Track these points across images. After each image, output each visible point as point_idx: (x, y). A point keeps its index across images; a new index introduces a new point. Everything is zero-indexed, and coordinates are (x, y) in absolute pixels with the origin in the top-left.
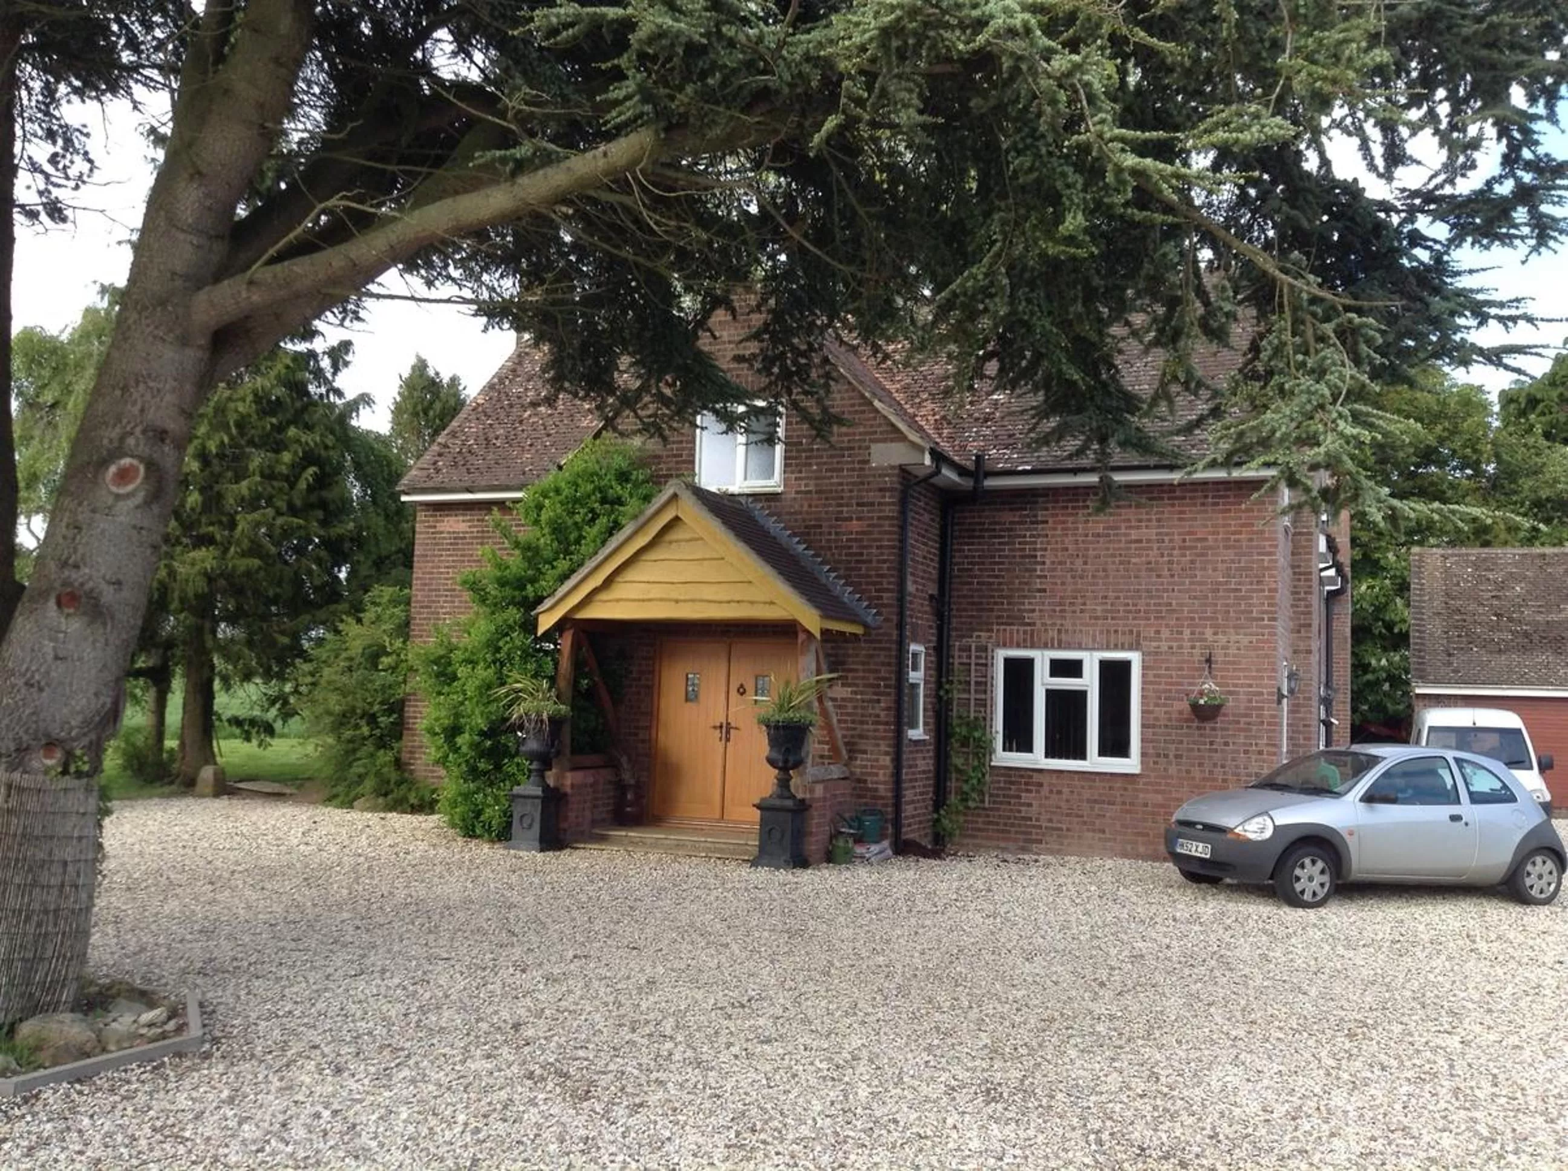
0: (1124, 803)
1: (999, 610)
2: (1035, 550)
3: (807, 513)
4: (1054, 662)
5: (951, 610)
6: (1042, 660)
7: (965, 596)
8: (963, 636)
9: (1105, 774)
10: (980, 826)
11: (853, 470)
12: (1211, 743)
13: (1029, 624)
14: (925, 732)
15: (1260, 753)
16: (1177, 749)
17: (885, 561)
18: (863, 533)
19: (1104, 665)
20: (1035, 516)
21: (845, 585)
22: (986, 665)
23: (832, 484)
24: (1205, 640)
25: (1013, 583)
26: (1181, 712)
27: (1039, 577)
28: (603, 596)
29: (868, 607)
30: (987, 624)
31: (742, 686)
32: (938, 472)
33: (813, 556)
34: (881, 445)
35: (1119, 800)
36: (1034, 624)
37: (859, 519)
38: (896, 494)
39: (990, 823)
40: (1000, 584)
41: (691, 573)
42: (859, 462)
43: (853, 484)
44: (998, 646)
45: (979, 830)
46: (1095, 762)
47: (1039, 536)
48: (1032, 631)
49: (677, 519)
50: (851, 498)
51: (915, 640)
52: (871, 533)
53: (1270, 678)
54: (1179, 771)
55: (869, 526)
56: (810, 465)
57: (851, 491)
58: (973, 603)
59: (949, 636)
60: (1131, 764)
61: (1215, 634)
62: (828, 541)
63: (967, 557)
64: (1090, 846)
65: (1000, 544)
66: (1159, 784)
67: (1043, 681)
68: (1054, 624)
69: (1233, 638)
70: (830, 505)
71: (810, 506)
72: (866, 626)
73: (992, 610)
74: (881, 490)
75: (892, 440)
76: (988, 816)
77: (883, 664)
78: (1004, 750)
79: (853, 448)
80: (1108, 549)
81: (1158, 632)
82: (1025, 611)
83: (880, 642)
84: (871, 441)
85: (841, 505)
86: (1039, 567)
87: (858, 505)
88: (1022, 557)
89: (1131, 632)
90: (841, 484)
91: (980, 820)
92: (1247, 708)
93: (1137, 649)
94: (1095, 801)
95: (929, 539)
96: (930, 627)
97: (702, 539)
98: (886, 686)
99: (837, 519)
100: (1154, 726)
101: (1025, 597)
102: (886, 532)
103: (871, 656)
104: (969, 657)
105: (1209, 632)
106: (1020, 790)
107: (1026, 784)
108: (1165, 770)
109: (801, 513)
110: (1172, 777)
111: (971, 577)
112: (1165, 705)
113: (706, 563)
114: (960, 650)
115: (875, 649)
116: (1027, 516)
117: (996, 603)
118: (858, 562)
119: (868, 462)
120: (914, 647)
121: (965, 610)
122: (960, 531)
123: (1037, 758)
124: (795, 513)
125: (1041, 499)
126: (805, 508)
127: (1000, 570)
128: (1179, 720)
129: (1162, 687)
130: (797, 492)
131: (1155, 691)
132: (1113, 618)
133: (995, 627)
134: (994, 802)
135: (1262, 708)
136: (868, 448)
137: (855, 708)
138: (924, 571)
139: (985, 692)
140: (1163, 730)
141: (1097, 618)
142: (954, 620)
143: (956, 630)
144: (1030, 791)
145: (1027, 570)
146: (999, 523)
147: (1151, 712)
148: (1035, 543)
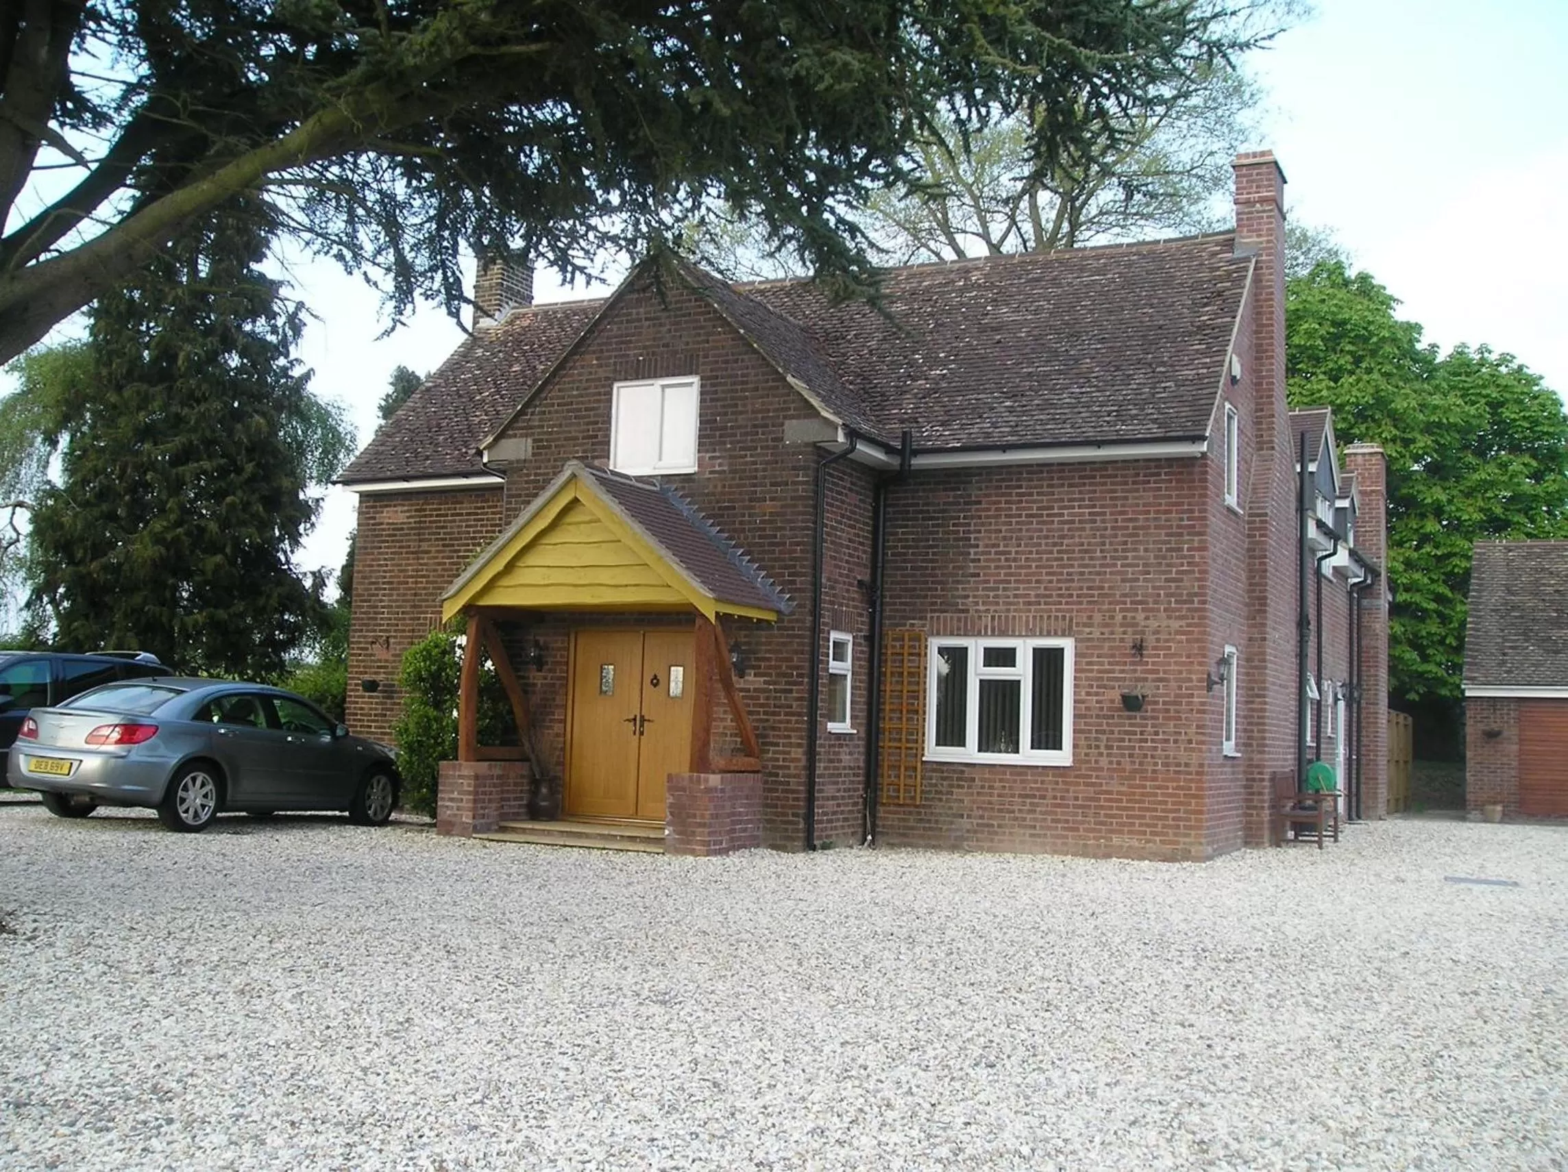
0: (1055, 798)
1: (933, 597)
2: (969, 532)
3: (723, 493)
4: (988, 651)
5: (883, 596)
6: (976, 648)
7: (898, 583)
8: (897, 625)
9: (1037, 767)
10: (911, 824)
11: (767, 447)
12: (1142, 733)
13: (963, 611)
14: (853, 727)
15: (1190, 742)
16: (1108, 740)
17: (798, 544)
18: (778, 514)
19: (1038, 653)
20: (970, 496)
21: (759, 569)
22: (919, 655)
23: (746, 463)
24: (1137, 625)
25: (946, 567)
26: (1112, 701)
27: (973, 561)
28: (505, 582)
29: (781, 591)
30: (921, 611)
31: (655, 677)
32: (853, 449)
33: (727, 539)
34: (794, 422)
35: (1050, 794)
36: (967, 611)
37: (772, 499)
38: (810, 472)
39: (921, 820)
40: (933, 568)
41: (591, 556)
42: (773, 440)
43: (767, 463)
44: (932, 635)
45: (912, 828)
46: (1028, 755)
47: (972, 517)
48: (966, 618)
49: (576, 501)
50: (765, 477)
51: (837, 628)
52: (784, 514)
53: (1200, 664)
54: (1111, 763)
55: (782, 507)
56: (725, 443)
57: (765, 470)
58: (906, 590)
59: (881, 625)
60: (1062, 757)
61: (1147, 618)
62: (741, 523)
63: (900, 540)
64: (1022, 842)
65: (933, 526)
66: (1090, 777)
67: (977, 671)
68: (987, 611)
69: (1165, 623)
70: (744, 486)
71: (724, 486)
72: (779, 612)
73: (926, 597)
74: (794, 468)
75: (806, 417)
76: (919, 813)
77: (796, 652)
78: (938, 744)
79: (766, 426)
80: (1041, 530)
81: (1090, 617)
82: (959, 597)
83: (793, 629)
84: (785, 417)
85: (755, 485)
86: (972, 551)
87: (772, 485)
88: (956, 540)
89: (1064, 617)
90: (755, 463)
91: (911, 818)
92: (1177, 696)
93: (1069, 635)
94: (1027, 796)
95: (857, 521)
96: (861, 615)
97: (598, 521)
98: (799, 675)
99: (751, 500)
100: (1085, 716)
101: (958, 582)
102: (800, 513)
103: (784, 644)
104: (902, 647)
105: (1140, 616)
106: (951, 786)
107: (959, 779)
108: (1096, 762)
109: (713, 494)
110: (1101, 769)
111: (905, 561)
112: (1097, 694)
113: (604, 545)
114: (894, 640)
115: (788, 636)
116: (961, 496)
117: (930, 589)
118: (771, 544)
119: (782, 439)
120: (834, 635)
121: (900, 597)
122: (894, 513)
123: (970, 752)
124: (707, 495)
125: (974, 479)
126: (719, 489)
127: (934, 554)
128: (1110, 709)
129: (1094, 674)
130: (711, 472)
131: (1087, 679)
132: (1046, 604)
133: (929, 615)
134: (926, 799)
135: (1192, 695)
136: (782, 425)
137: (767, 698)
138: (850, 555)
139: (918, 683)
140: (1094, 720)
141: (1029, 603)
142: (888, 608)
143: (890, 618)
144: (962, 787)
145: (962, 554)
146: (933, 504)
147: (1083, 702)
148: (969, 525)
